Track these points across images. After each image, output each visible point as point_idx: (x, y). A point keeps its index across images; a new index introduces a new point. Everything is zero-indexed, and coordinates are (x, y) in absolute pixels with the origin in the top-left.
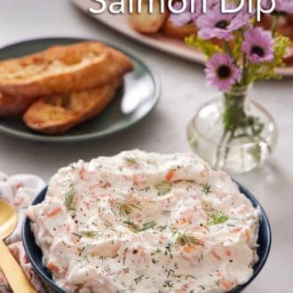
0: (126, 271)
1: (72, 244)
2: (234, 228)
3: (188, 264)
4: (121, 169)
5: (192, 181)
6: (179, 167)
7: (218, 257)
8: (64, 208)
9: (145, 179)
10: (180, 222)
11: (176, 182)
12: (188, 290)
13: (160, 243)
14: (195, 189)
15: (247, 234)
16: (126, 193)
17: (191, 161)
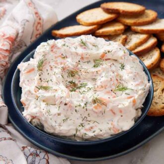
0: (59, 114)
1: (34, 92)
2: (129, 96)
3: (96, 115)
4: (76, 48)
6: (109, 52)
7: (114, 113)
8: (36, 69)
9: (88, 56)
10: (99, 87)
11: (106, 60)
12: (93, 130)
13: (82, 100)
14: (115, 66)
15: (134, 101)
16: (74, 64)
17: (117, 49)
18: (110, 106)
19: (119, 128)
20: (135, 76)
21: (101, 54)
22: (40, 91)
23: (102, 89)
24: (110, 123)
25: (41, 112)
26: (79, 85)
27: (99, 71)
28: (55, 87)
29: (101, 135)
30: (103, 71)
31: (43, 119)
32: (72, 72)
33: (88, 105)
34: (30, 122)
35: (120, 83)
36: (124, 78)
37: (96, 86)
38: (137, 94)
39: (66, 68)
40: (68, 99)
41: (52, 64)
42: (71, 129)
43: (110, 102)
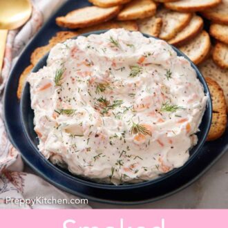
0: (88, 150)
1: (52, 119)
2: (180, 119)
3: (137, 148)
4: (104, 50)
5: (159, 65)
6: (149, 55)
7: (162, 145)
8: (54, 84)
9: (121, 62)
10: (139, 106)
11: (146, 65)
12: (134, 169)
13: (119, 129)
14: (159, 74)
15: (188, 127)
16: (104, 73)
17: (160, 49)
18: (156, 135)
19: (169, 165)
20: (187, 88)
21: (139, 58)
22: (61, 116)
23: (144, 109)
24: (157, 157)
25: (64, 148)
26: (112, 103)
27: (138, 82)
28: (80, 109)
29: (146, 176)
30: (144, 83)
31: (67, 157)
32: (101, 85)
33: (126, 135)
34: (49, 159)
35: (167, 97)
36: (171, 91)
37: (135, 105)
38: (190, 114)
39: (92, 80)
40: (99, 128)
41: (74, 74)
42: (105, 169)
43: (155, 129)
